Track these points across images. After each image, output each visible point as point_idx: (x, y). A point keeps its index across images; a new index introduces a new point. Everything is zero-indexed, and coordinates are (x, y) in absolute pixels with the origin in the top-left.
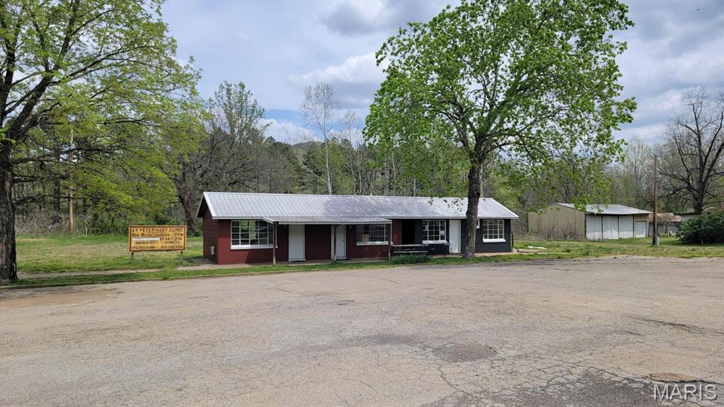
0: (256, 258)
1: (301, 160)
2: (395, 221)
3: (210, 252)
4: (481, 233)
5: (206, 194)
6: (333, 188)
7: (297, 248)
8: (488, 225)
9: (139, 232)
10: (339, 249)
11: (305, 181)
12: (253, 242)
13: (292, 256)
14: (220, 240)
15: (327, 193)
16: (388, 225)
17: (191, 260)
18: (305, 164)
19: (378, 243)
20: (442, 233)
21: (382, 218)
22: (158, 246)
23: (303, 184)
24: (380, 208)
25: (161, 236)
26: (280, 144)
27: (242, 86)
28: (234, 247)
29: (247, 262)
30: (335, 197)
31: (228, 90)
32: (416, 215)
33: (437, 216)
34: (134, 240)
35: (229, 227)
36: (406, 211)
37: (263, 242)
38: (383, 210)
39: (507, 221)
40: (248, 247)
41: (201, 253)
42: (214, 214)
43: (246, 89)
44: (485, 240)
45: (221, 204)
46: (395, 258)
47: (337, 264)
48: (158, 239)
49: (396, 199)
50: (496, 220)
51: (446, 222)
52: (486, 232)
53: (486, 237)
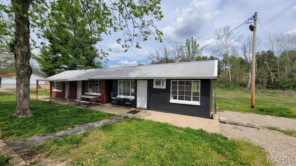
20: (132, 90)
35: (53, 82)
51: (135, 82)
52: (174, 93)
53: (175, 98)
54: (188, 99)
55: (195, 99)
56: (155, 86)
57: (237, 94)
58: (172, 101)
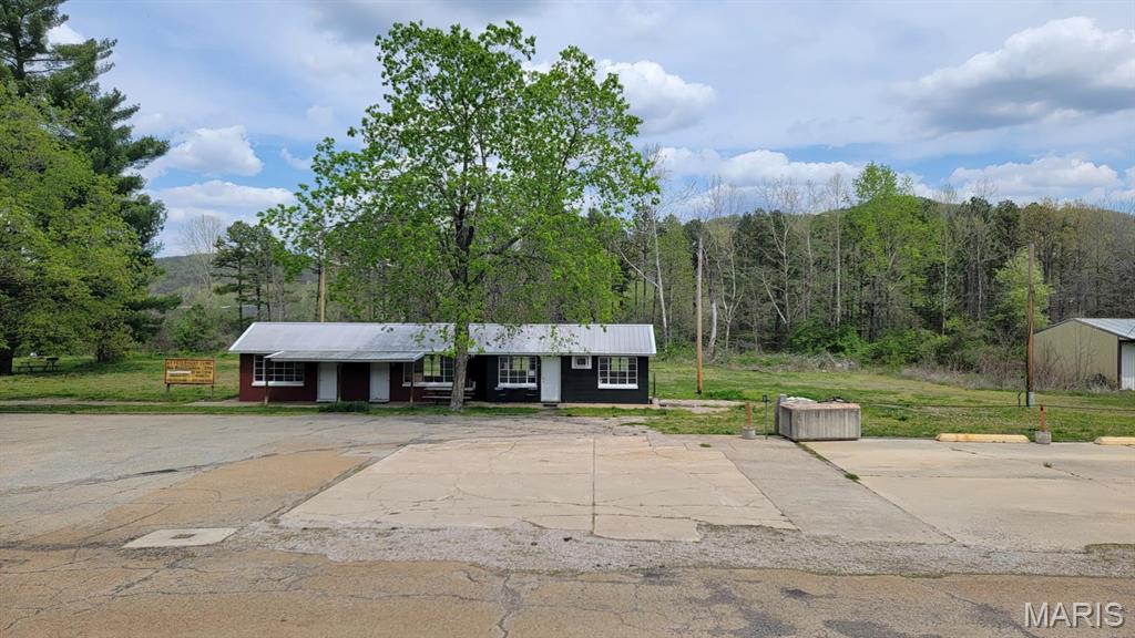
4: (594, 375)
7: (328, 389)
9: (173, 364)
10: (377, 390)
12: (278, 379)
13: (320, 396)
14: (242, 376)
19: (432, 384)
20: (531, 373)
22: (190, 379)
25: (192, 369)
28: (256, 384)
34: (169, 372)
35: (251, 361)
37: (288, 380)
40: (271, 384)
44: (603, 386)
48: (189, 372)
50: (621, 357)
51: (537, 360)
52: (604, 374)
53: (605, 381)
54: (623, 382)
55: (632, 381)
56: (574, 366)
57: (681, 370)
58: (601, 386)
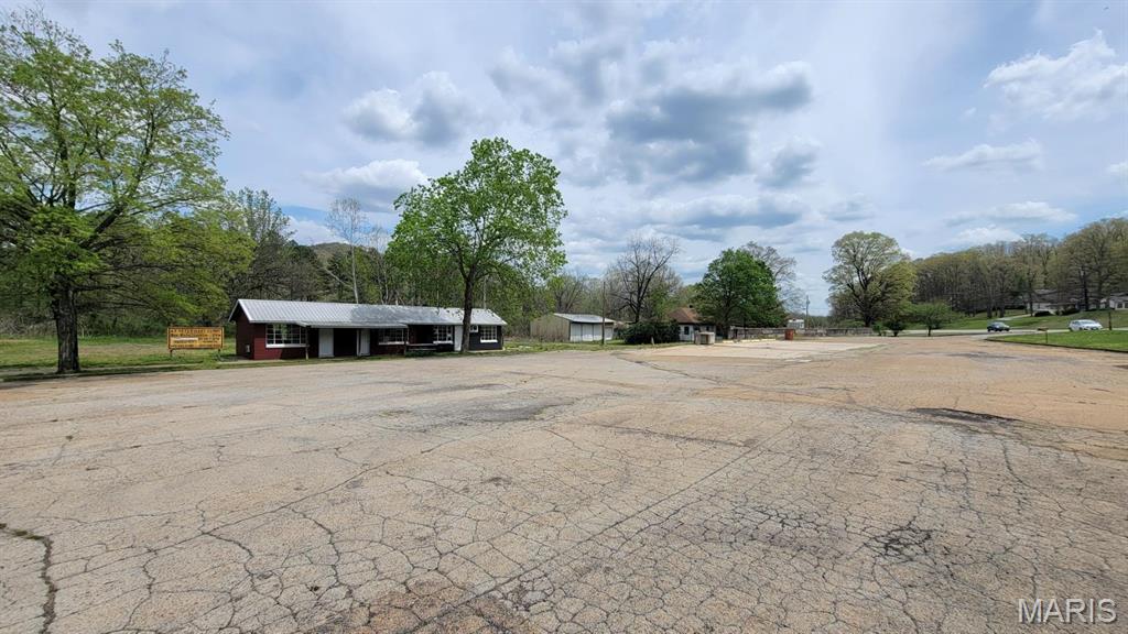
0: (289, 355)
1: (326, 265)
2: (410, 326)
3: (245, 350)
4: (479, 335)
5: (241, 301)
6: (360, 294)
7: (326, 347)
8: (484, 330)
9: (178, 332)
10: (364, 347)
11: (331, 285)
12: (286, 342)
13: (321, 353)
14: (257, 341)
15: (354, 302)
16: (405, 329)
17: (228, 357)
18: (330, 269)
19: (397, 343)
20: (449, 335)
21: (401, 323)
22: (197, 344)
23: (329, 288)
24: (399, 315)
25: (200, 336)
26: (303, 247)
27: (265, 194)
28: (268, 346)
29: (281, 358)
30: (360, 305)
31: (250, 197)
32: (428, 321)
33: (445, 322)
34: (173, 339)
35: (264, 329)
36: (421, 318)
37: (295, 342)
38: (402, 317)
39: (499, 327)
40: (282, 345)
41: (234, 352)
42: (250, 319)
43: (270, 197)
44: (482, 341)
45: (256, 310)
46: (410, 354)
47: (362, 358)
48: (196, 339)
49: (413, 309)
50: (490, 326)
51: (452, 328)
52: (483, 335)
53: (483, 339)
54: (491, 339)
